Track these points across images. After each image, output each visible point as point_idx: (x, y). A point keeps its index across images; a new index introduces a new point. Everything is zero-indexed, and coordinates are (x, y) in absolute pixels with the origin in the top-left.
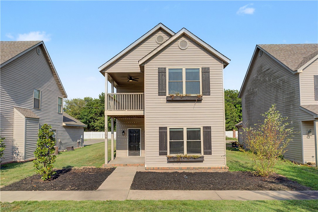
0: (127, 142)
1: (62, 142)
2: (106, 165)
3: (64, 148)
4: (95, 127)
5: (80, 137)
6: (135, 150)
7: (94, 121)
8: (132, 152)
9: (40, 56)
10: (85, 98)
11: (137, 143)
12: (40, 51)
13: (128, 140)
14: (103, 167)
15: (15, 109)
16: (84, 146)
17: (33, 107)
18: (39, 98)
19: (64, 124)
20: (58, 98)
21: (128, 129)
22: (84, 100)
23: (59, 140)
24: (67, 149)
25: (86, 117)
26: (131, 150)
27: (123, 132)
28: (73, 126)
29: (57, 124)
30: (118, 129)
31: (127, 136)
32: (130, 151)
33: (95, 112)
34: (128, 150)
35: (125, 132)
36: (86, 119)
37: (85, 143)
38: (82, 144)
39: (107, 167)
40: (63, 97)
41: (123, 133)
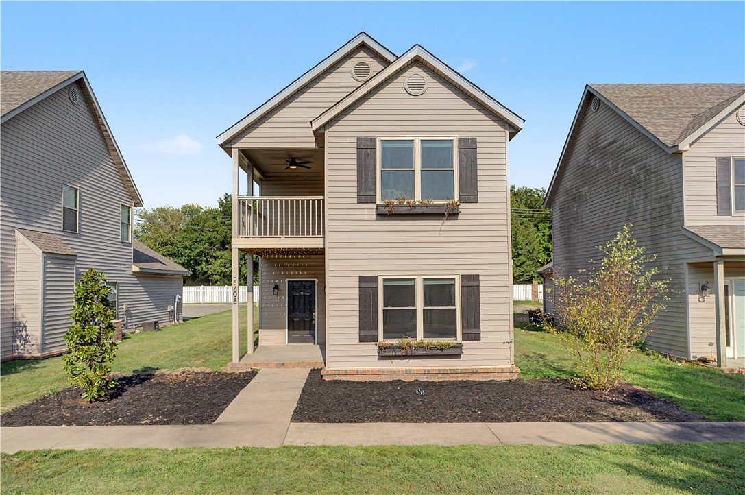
0: (285, 311)
1: (132, 312)
2: (236, 364)
3: (135, 325)
4: (209, 276)
5: (175, 298)
6: (304, 330)
7: (207, 261)
8: (297, 334)
9: (77, 106)
10: (184, 207)
11: (307, 313)
12: (78, 96)
13: (287, 305)
14: (228, 369)
15: (18, 235)
16: (184, 320)
17: (62, 229)
18: (76, 207)
19: (135, 269)
20: (120, 206)
21: (287, 281)
22: (180, 210)
23: (124, 307)
24: (144, 329)
25: (187, 251)
26: (293, 330)
27: (276, 287)
28: (157, 274)
29: (119, 269)
30: (263, 281)
31: (285, 298)
32: (292, 332)
33: (209, 239)
34: (287, 330)
35: (280, 288)
36: (189, 256)
37: (185, 314)
38: (178, 315)
39: (238, 368)
40: (133, 204)
41: (276, 291)
